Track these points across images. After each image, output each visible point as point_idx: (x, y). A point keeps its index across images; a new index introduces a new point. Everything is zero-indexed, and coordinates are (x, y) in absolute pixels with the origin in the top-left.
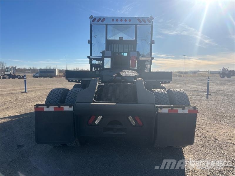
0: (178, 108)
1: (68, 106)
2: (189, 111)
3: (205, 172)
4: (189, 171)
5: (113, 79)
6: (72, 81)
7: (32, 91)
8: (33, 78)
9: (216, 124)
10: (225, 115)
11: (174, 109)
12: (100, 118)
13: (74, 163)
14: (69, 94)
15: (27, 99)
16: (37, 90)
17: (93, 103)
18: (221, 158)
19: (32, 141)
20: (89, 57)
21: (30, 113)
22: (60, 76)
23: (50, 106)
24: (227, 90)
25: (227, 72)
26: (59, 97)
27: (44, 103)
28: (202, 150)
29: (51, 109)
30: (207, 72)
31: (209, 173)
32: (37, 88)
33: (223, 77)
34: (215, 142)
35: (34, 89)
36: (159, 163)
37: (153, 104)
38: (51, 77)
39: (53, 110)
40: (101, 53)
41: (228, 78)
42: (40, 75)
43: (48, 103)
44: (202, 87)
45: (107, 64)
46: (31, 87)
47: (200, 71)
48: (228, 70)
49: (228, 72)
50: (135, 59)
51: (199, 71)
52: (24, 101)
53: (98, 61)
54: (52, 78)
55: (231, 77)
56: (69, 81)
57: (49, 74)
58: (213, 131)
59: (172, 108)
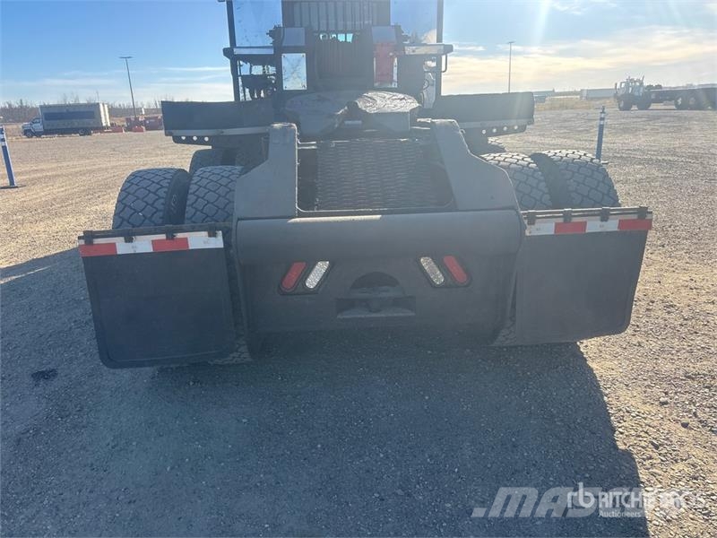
0: (588, 215)
1: (205, 234)
2: (622, 223)
3: (671, 414)
4: (623, 416)
5: (336, 126)
6: (189, 141)
7: (34, 182)
8: (25, 138)
9: (653, 257)
10: (670, 227)
11: (575, 220)
12: (321, 268)
13: (244, 421)
14: (196, 187)
15: (23, 210)
16: (50, 177)
17: (298, 220)
18: (705, 363)
19: (80, 354)
20: (227, 52)
21: (46, 257)
22: (115, 128)
23: (138, 237)
24: (650, 148)
25: (639, 91)
26: (162, 201)
27: (108, 225)
28: (639, 342)
29: (143, 244)
30: (575, 93)
31: (683, 416)
32: (48, 170)
33: (627, 108)
34: (669, 313)
35: (39, 175)
36: (520, 396)
37: (512, 208)
38: (86, 132)
39: (150, 249)
40: (271, 34)
41: (640, 109)
42: (49, 128)
43: (126, 224)
44: (574, 141)
45: (295, 75)
46: (27, 169)
47: (556, 91)
48: (641, 83)
49: (641, 91)
50: (391, 54)
51: (553, 93)
52: (15, 217)
53: (260, 68)
54: (89, 134)
55: (649, 106)
56: (177, 140)
57: (76, 123)
58: (653, 279)
59: (567, 216)
